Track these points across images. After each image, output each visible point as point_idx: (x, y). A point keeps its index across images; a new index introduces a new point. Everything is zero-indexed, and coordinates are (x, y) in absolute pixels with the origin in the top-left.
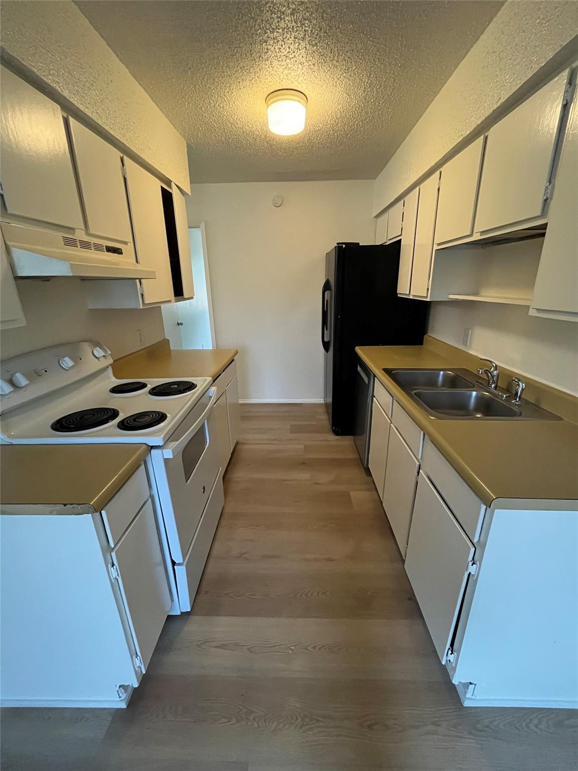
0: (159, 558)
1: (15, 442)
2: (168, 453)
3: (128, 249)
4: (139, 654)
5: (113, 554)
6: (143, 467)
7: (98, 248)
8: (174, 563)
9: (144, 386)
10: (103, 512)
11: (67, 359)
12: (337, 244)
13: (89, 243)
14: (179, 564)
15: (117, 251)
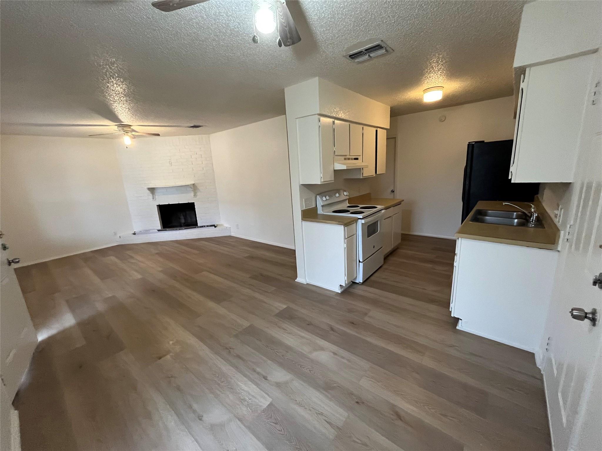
0: (355, 258)
1: (324, 213)
2: (363, 221)
3: (360, 158)
4: (346, 276)
5: (346, 240)
6: (355, 223)
7: (352, 159)
8: (359, 262)
9: (359, 206)
10: (346, 227)
11: (337, 194)
12: (469, 143)
13: (350, 158)
14: (361, 262)
15: (357, 159)
